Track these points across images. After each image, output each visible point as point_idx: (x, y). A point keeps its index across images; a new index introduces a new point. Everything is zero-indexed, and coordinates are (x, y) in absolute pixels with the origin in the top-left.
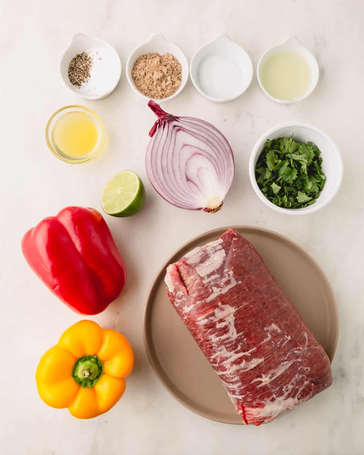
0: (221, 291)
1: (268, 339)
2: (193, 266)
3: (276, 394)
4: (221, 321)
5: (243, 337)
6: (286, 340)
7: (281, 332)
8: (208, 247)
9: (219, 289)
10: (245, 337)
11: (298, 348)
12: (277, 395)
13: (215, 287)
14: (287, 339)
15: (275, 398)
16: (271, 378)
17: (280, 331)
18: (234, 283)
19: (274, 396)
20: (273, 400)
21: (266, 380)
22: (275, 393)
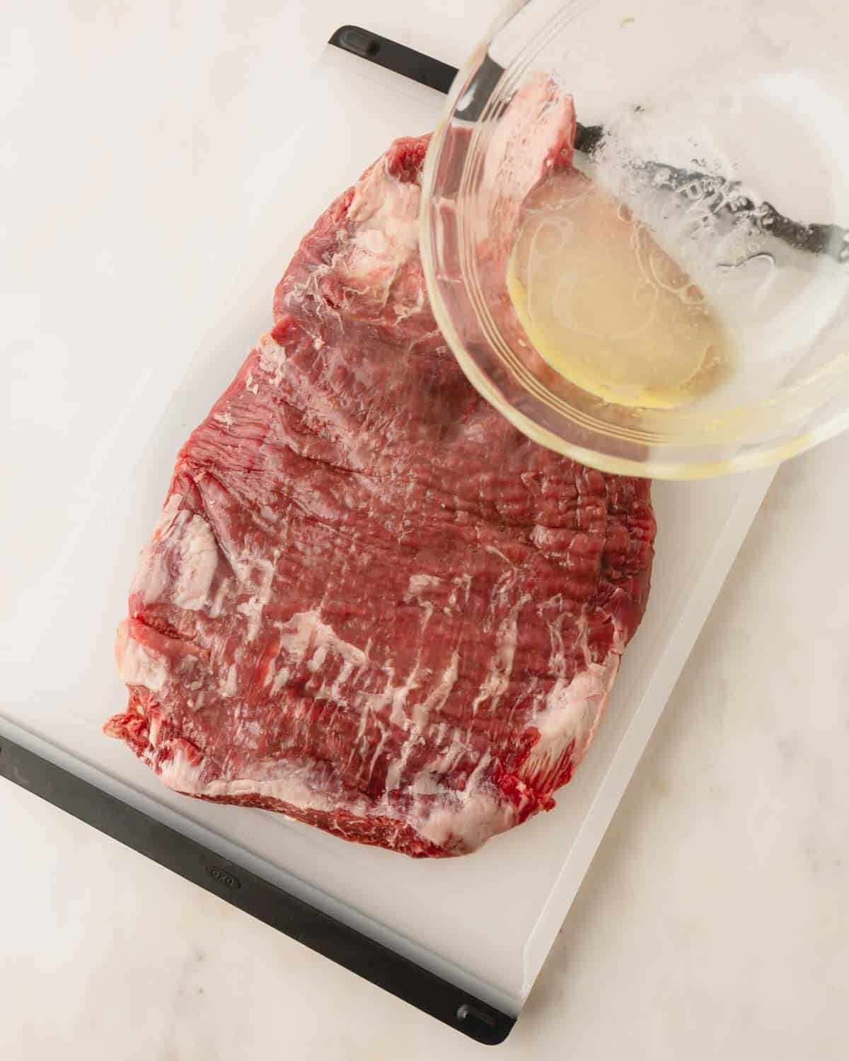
0: (257, 601)
1: (429, 613)
2: (163, 600)
3: (540, 692)
4: (310, 652)
5: (379, 647)
6: (465, 586)
7: (441, 580)
8: (162, 533)
9: (252, 600)
10: (383, 646)
11: (500, 580)
12: (543, 692)
13: (240, 604)
14: (465, 583)
15: (543, 701)
16: (503, 672)
17: (438, 579)
18: (270, 568)
19: (540, 697)
20: (543, 706)
21: (495, 685)
22: (538, 690)
